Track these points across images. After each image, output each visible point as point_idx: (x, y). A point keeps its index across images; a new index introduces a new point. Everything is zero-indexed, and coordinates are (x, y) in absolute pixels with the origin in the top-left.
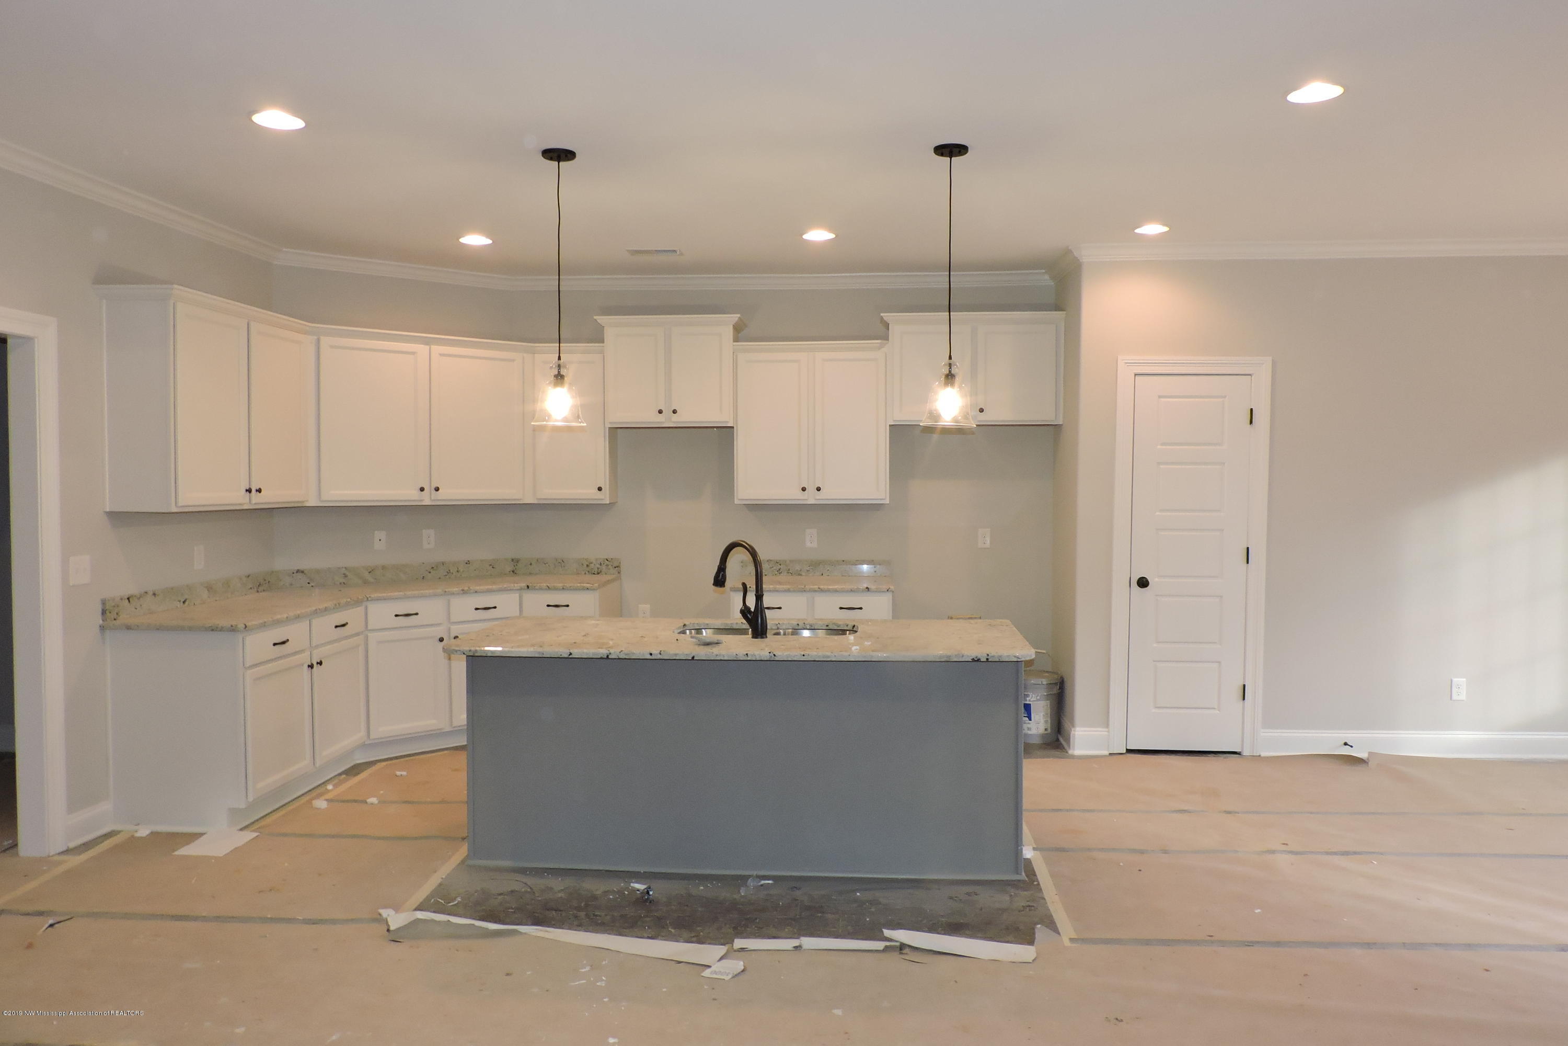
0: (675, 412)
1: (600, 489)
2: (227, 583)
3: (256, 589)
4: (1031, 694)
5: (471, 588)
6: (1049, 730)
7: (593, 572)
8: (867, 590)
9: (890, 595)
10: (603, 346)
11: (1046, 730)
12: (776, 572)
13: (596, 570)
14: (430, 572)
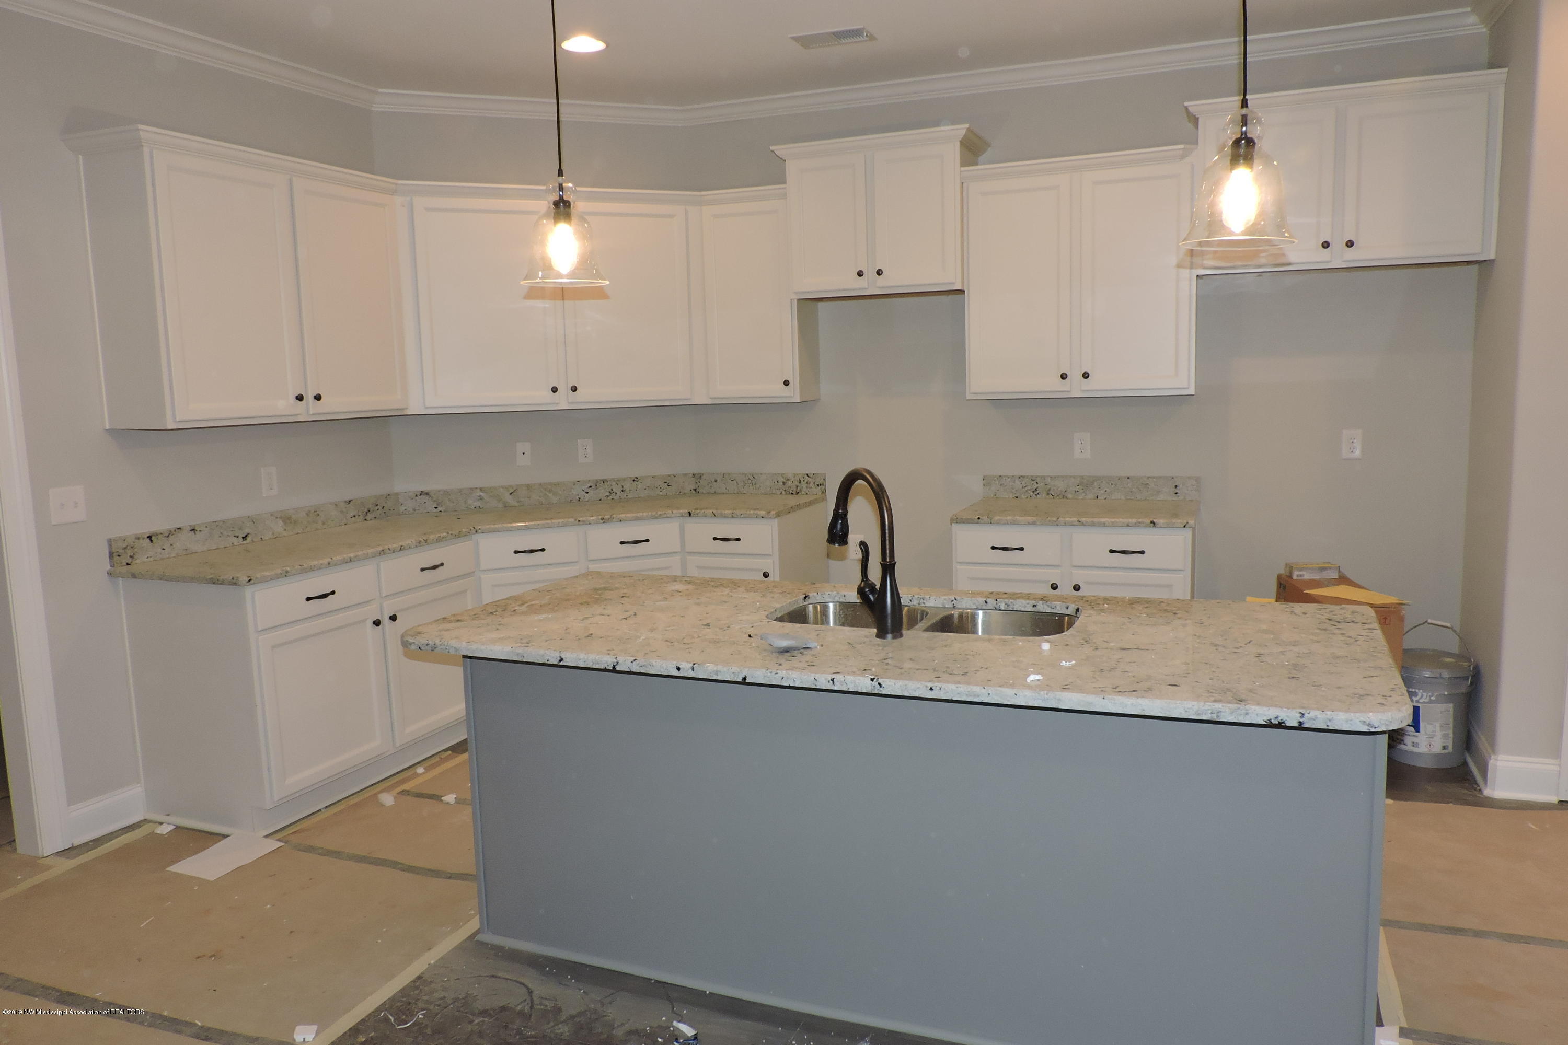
0: (879, 272)
1: (786, 383)
2: (314, 513)
3: (361, 517)
4: (1420, 693)
5: (614, 516)
6: (1450, 749)
7: (791, 492)
8: (1152, 525)
9: (1188, 533)
10: (785, 188)
11: (1444, 748)
12: (1032, 493)
13: (794, 489)
14: (587, 493)
